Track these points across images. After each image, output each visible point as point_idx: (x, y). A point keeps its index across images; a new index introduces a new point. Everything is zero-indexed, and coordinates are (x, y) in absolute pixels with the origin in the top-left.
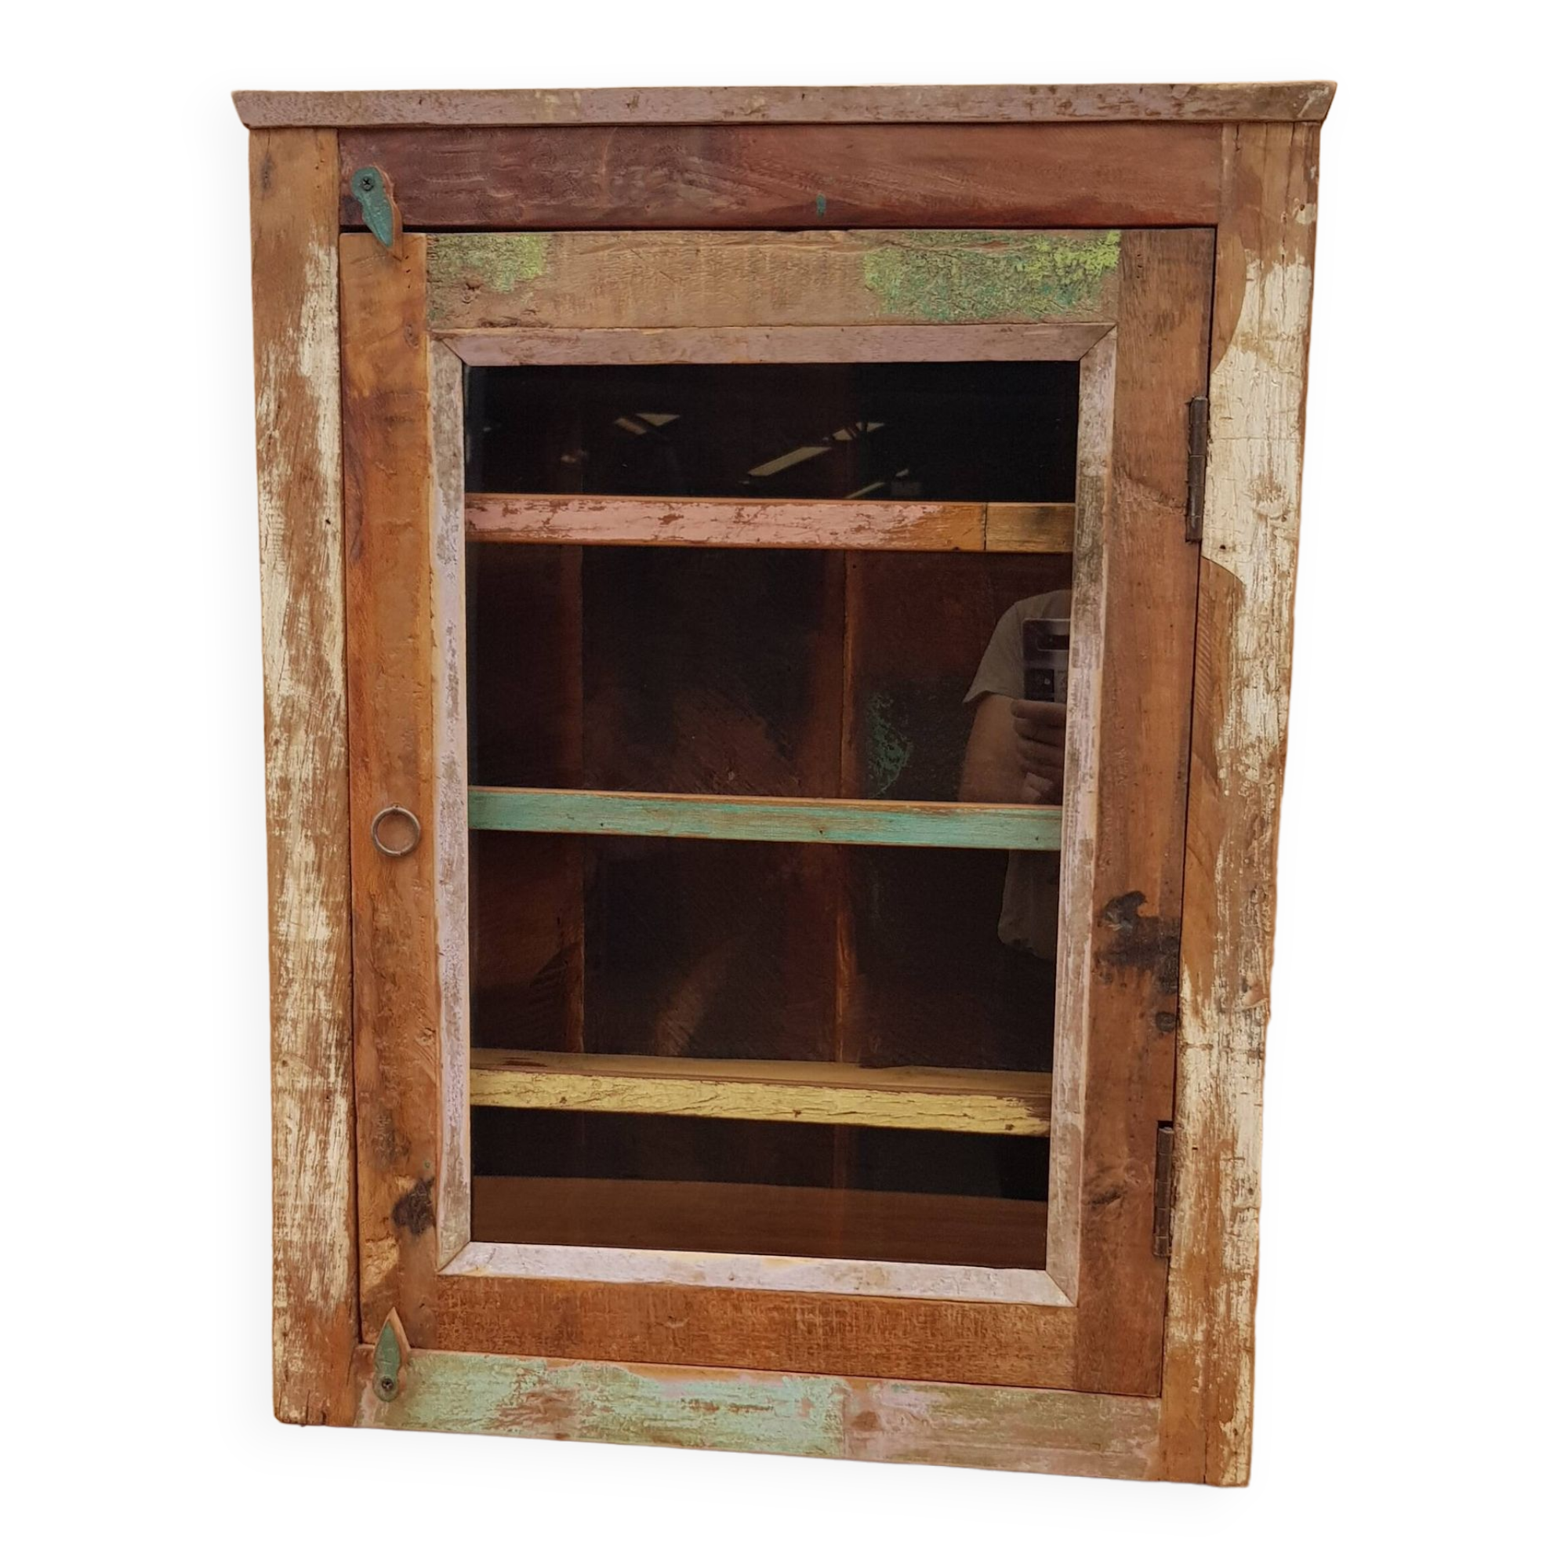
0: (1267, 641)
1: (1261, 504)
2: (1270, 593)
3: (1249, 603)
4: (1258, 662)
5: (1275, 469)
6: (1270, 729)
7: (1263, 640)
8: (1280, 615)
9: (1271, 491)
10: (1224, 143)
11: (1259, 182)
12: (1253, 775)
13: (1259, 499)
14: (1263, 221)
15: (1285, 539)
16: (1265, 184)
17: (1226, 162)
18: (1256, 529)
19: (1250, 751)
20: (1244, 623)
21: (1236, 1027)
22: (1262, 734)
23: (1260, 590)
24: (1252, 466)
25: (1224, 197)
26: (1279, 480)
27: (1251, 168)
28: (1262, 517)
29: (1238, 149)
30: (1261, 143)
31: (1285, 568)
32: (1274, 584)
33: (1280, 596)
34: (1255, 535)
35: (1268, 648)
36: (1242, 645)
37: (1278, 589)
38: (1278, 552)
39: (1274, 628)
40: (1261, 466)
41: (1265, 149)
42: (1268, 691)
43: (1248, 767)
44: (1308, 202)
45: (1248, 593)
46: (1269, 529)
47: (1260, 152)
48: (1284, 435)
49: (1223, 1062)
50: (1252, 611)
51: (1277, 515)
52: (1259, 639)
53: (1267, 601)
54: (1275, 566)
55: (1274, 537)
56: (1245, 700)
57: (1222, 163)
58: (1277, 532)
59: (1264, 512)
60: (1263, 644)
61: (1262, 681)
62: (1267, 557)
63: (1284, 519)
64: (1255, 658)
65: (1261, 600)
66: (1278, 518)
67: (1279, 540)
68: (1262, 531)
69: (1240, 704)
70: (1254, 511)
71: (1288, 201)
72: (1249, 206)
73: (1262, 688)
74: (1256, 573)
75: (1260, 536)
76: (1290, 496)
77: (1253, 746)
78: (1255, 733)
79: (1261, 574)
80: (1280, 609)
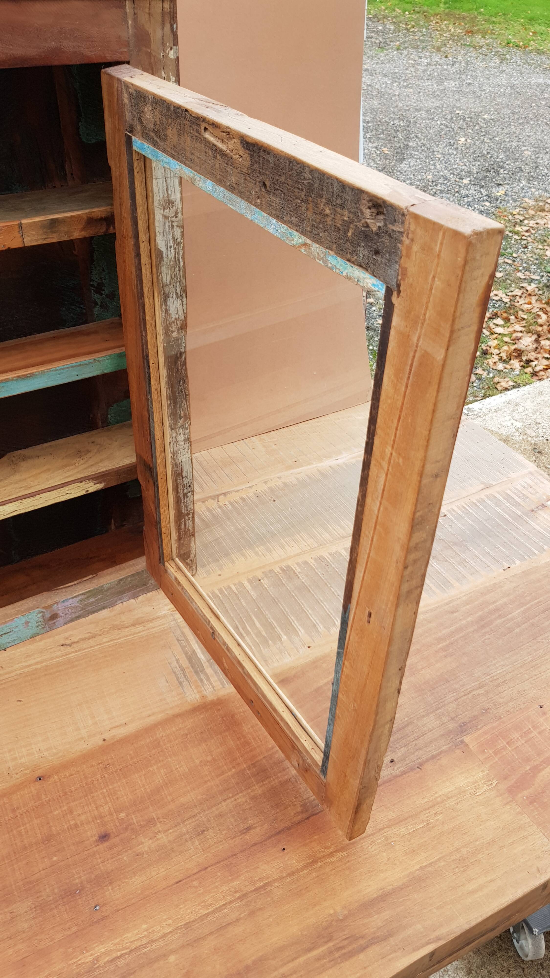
0: (175, 275)
1: (165, 211)
2: (173, 253)
3: (165, 259)
4: (172, 286)
5: (170, 193)
6: (180, 313)
7: (173, 275)
8: (179, 262)
9: (169, 204)
10: (128, 11)
11: (148, 34)
12: (175, 334)
13: (164, 209)
14: (152, 58)
15: (178, 226)
16: (151, 35)
17: (130, 22)
18: (165, 223)
19: (173, 325)
20: (164, 269)
21: (178, 433)
22: (177, 317)
23: (169, 252)
24: (159, 192)
25: (131, 44)
26: (172, 197)
27: (143, 25)
28: (166, 217)
29: (135, 14)
30: (147, 10)
31: (179, 240)
32: (175, 249)
33: (178, 254)
34: (164, 226)
35: (175, 279)
36: (164, 279)
37: (177, 251)
38: (176, 233)
39: (177, 269)
40: (163, 193)
41: (149, 14)
42: (178, 297)
43: (172, 332)
44: (174, 45)
45: (164, 255)
46: (170, 223)
47: (147, 16)
48: (172, 175)
49: (175, 446)
50: (167, 263)
51: (173, 215)
52: (171, 275)
53: (173, 257)
54: (174, 240)
55: (173, 226)
56: (168, 304)
57: (128, 22)
58: (174, 224)
59: (167, 215)
60: (173, 277)
61: (175, 294)
62: (170, 237)
63: (177, 217)
64: (170, 284)
65: (170, 257)
66: (173, 217)
67: (175, 227)
68: (167, 224)
69: (166, 305)
70: (163, 215)
71: (164, 45)
72: (145, 49)
73: (175, 297)
74: (166, 245)
75: (167, 227)
76: (178, 205)
77: (174, 322)
78: (174, 317)
79: (169, 245)
80: (179, 260)
